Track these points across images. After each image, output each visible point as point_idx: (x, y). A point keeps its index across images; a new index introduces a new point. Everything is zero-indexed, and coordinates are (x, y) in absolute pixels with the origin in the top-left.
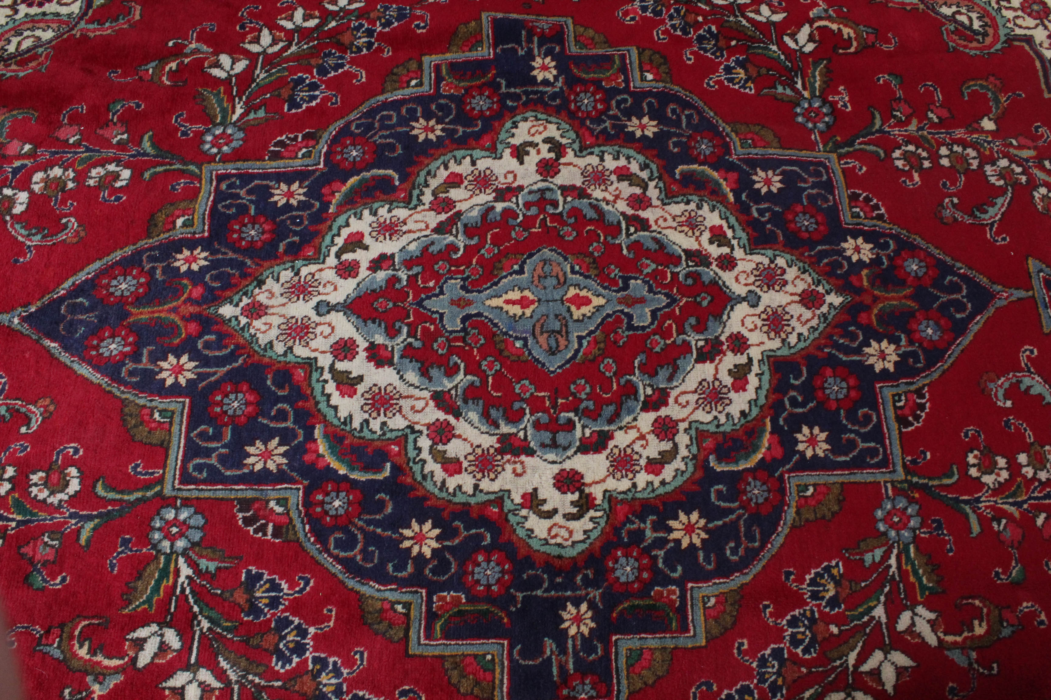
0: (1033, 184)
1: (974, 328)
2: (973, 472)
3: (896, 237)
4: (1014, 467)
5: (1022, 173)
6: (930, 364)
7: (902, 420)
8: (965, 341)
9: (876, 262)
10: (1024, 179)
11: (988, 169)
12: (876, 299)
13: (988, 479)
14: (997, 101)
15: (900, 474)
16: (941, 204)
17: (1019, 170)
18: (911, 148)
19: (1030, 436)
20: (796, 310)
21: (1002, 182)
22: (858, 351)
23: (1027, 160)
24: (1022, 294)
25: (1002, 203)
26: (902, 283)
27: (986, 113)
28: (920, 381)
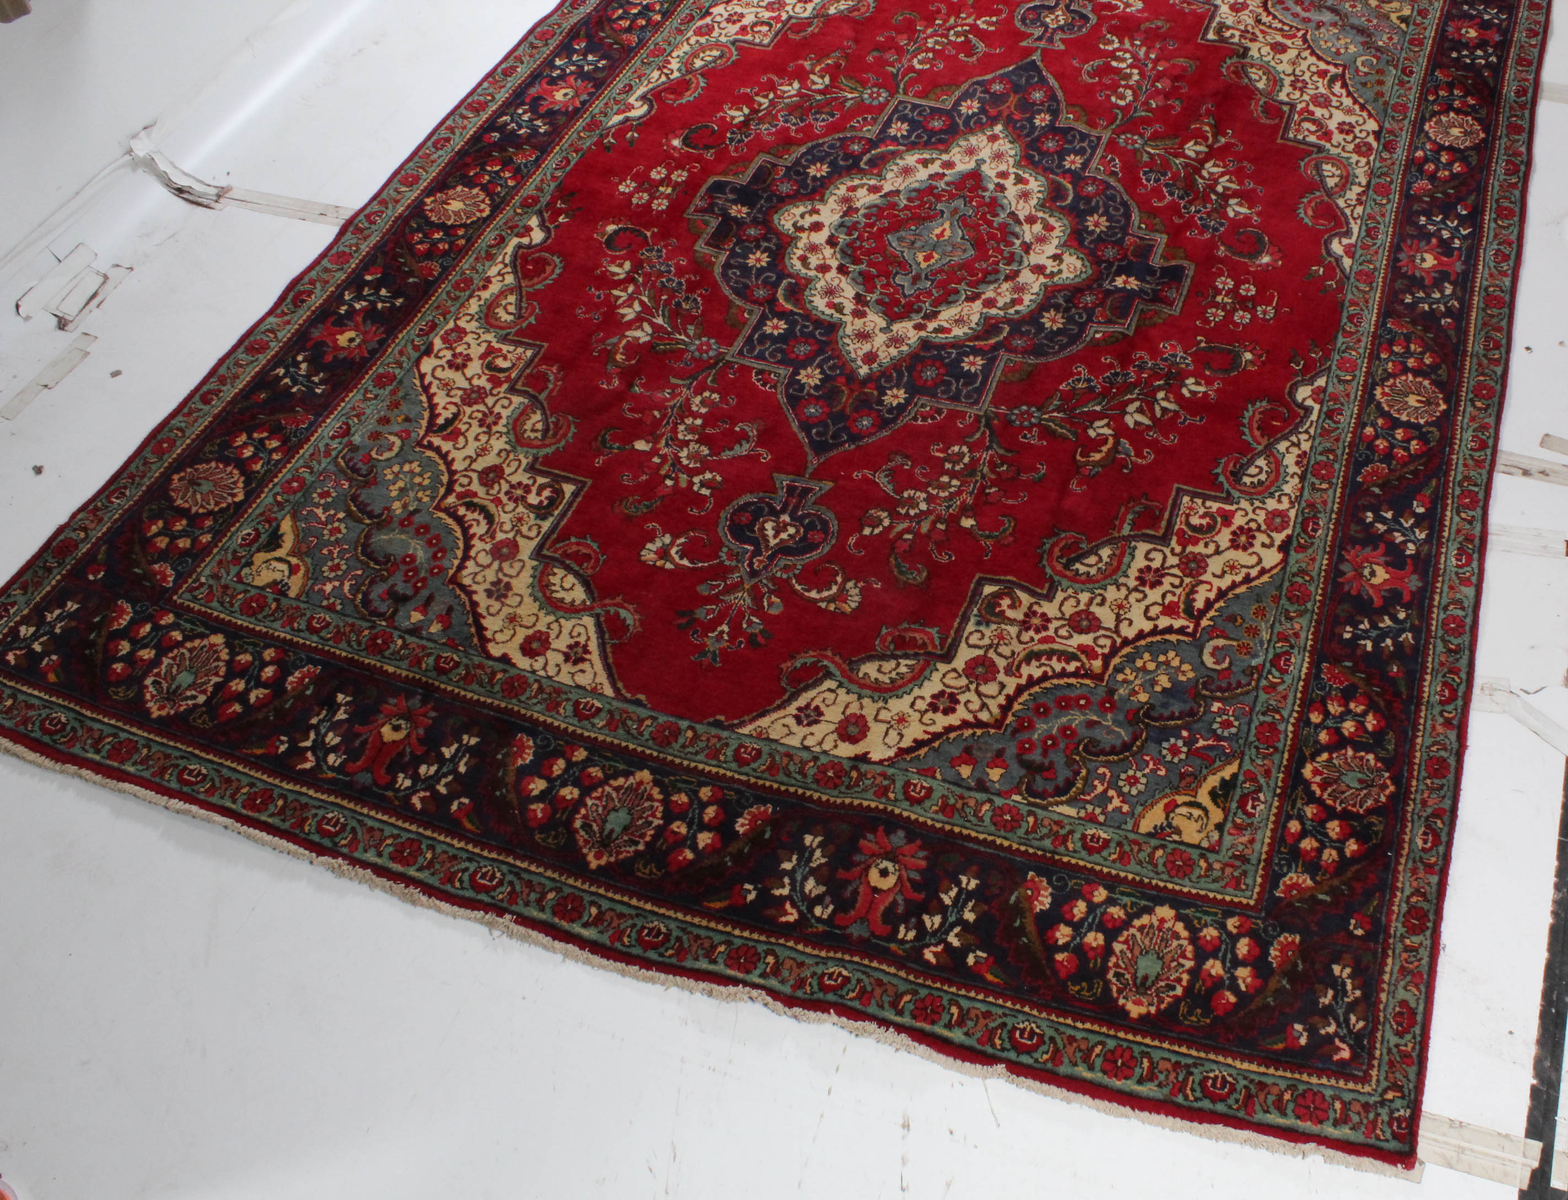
0: (894, 515)
1: (801, 436)
2: (707, 394)
3: (894, 420)
4: (695, 415)
5: (907, 514)
6: (789, 397)
7: (760, 372)
8: (795, 425)
9: (881, 402)
10: (903, 511)
11: (924, 495)
12: (852, 391)
13: (698, 400)
14: (988, 537)
15: (728, 358)
16: (908, 457)
17: (912, 512)
18: (966, 460)
19: (709, 431)
20: (866, 348)
21: (906, 495)
22: (820, 366)
23: (919, 523)
24: (810, 470)
25: (889, 489)
26: (856, 410)
27: (980, 525)
28: (781, 388)
